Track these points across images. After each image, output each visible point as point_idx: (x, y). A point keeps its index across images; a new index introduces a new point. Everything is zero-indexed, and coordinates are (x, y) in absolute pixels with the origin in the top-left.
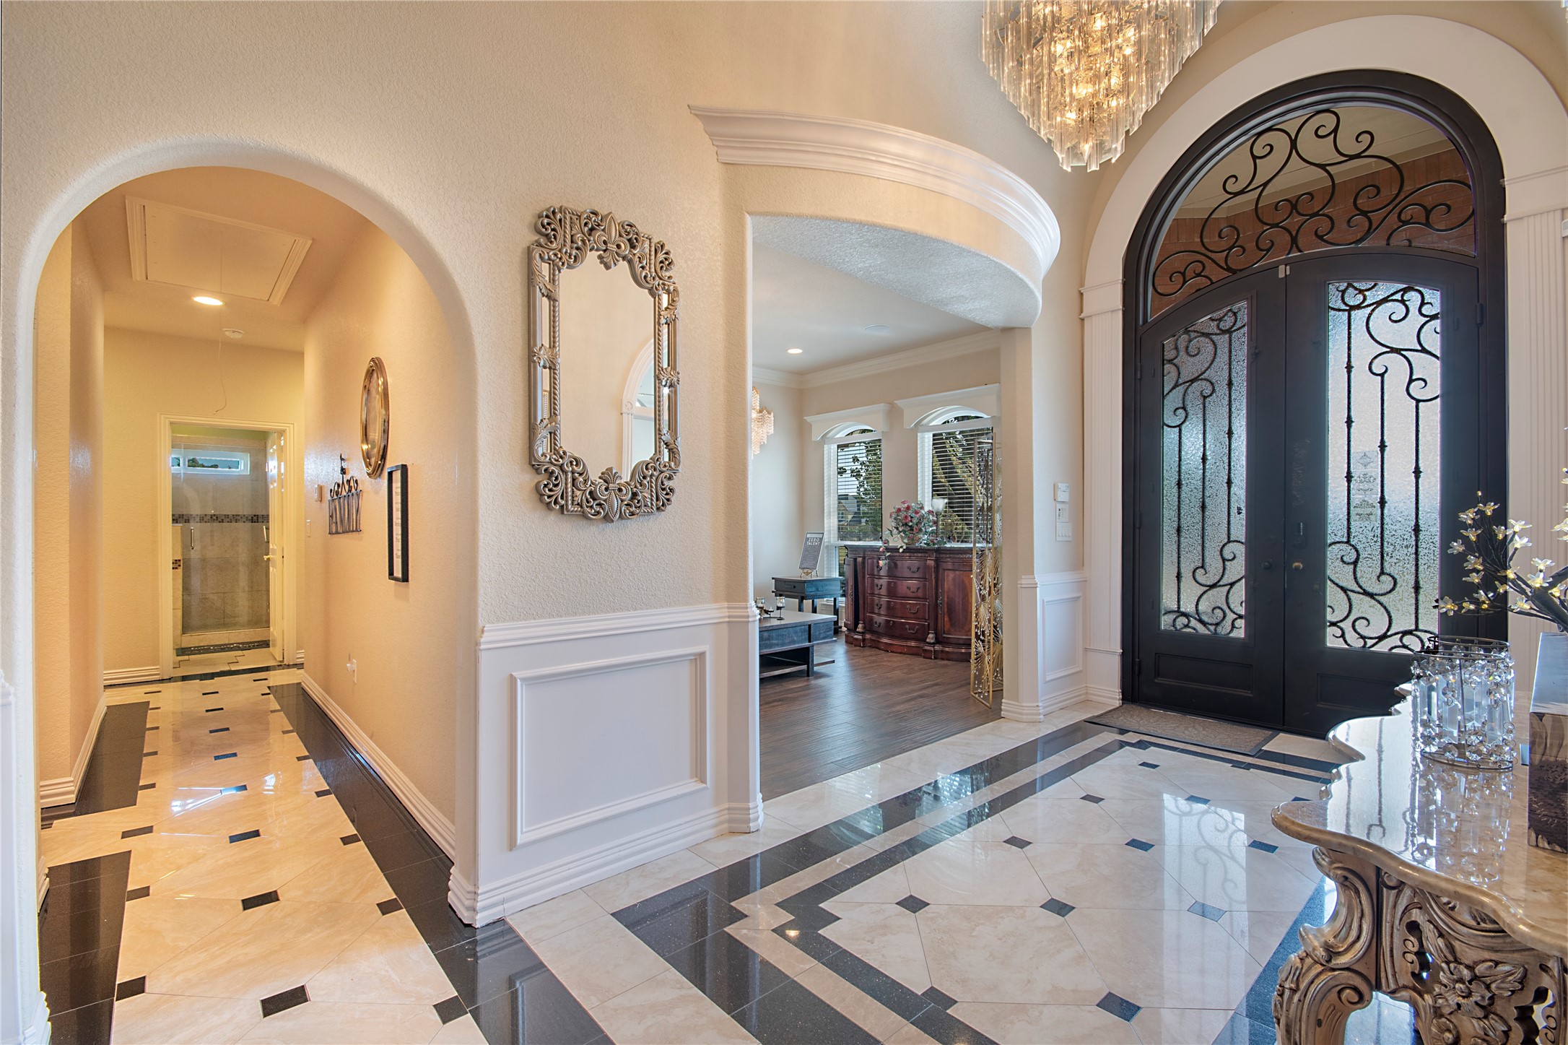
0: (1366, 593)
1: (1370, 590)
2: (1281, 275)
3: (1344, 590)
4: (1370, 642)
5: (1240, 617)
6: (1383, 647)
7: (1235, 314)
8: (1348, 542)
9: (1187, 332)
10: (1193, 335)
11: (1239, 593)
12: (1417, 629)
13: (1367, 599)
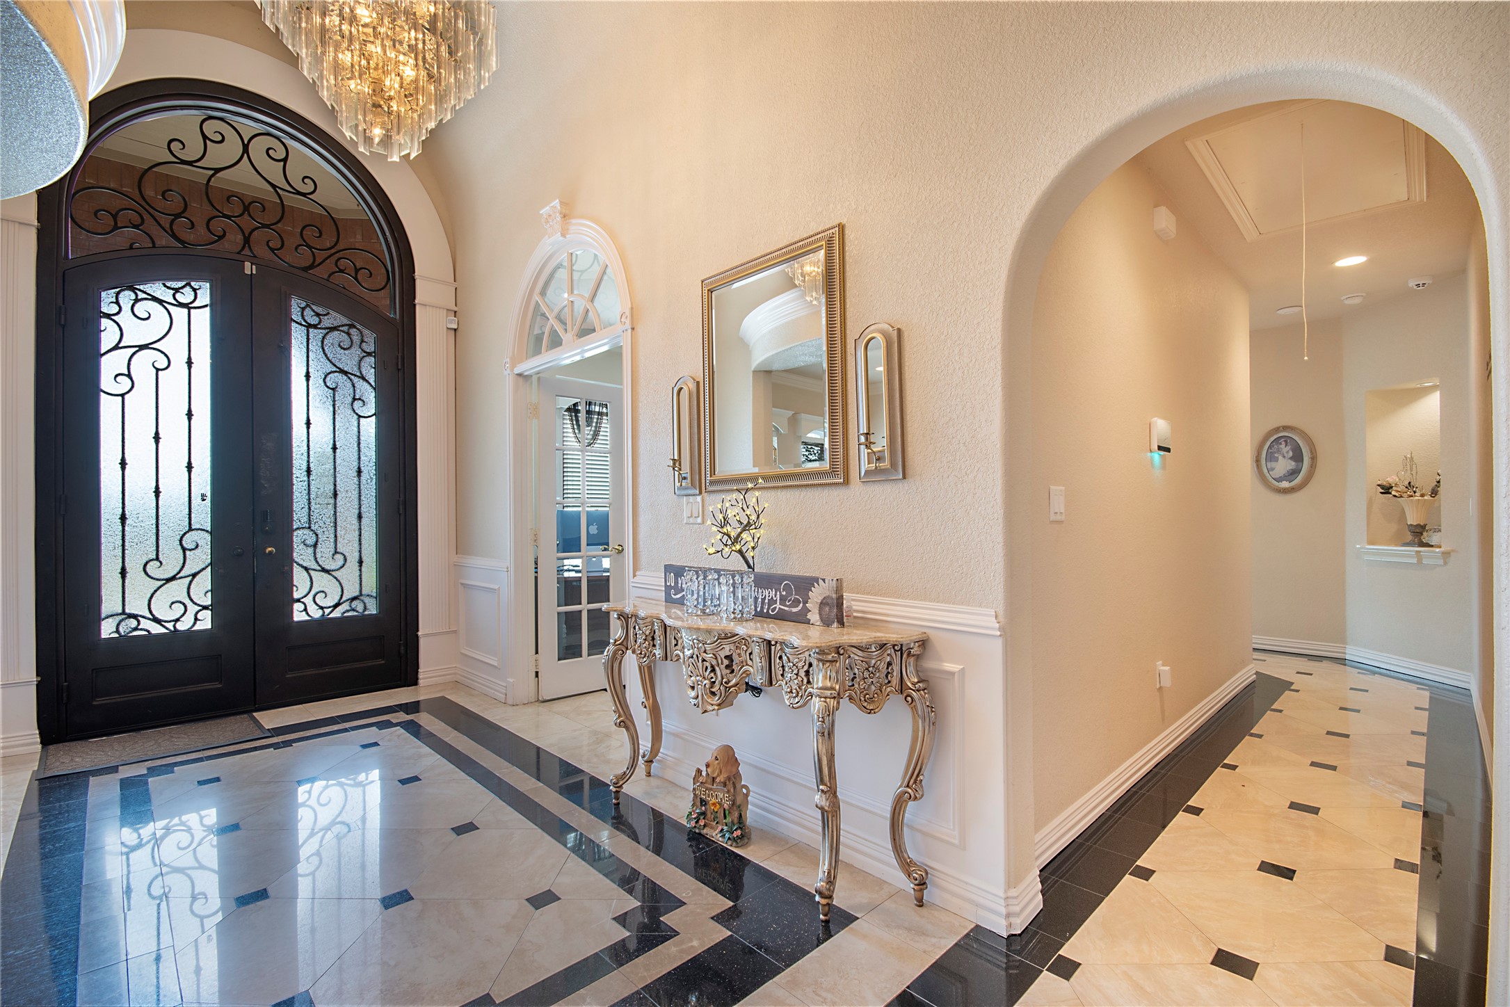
0: (324, 570)
1: (327, 567)
2: (248, 271)
3: (306, 569)
4: (327, 611)
5: (205, 608)
6: (337, 614)
7: (195, 290)
8: (310, 528)
9: (133, 289)
10: (141, 295)
11: (205, 581)
12: (361, 595)
13: (325, 575)
